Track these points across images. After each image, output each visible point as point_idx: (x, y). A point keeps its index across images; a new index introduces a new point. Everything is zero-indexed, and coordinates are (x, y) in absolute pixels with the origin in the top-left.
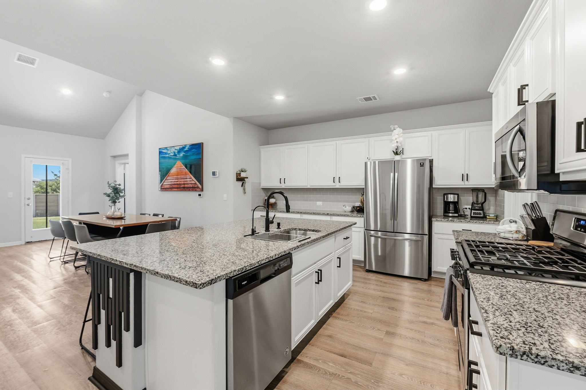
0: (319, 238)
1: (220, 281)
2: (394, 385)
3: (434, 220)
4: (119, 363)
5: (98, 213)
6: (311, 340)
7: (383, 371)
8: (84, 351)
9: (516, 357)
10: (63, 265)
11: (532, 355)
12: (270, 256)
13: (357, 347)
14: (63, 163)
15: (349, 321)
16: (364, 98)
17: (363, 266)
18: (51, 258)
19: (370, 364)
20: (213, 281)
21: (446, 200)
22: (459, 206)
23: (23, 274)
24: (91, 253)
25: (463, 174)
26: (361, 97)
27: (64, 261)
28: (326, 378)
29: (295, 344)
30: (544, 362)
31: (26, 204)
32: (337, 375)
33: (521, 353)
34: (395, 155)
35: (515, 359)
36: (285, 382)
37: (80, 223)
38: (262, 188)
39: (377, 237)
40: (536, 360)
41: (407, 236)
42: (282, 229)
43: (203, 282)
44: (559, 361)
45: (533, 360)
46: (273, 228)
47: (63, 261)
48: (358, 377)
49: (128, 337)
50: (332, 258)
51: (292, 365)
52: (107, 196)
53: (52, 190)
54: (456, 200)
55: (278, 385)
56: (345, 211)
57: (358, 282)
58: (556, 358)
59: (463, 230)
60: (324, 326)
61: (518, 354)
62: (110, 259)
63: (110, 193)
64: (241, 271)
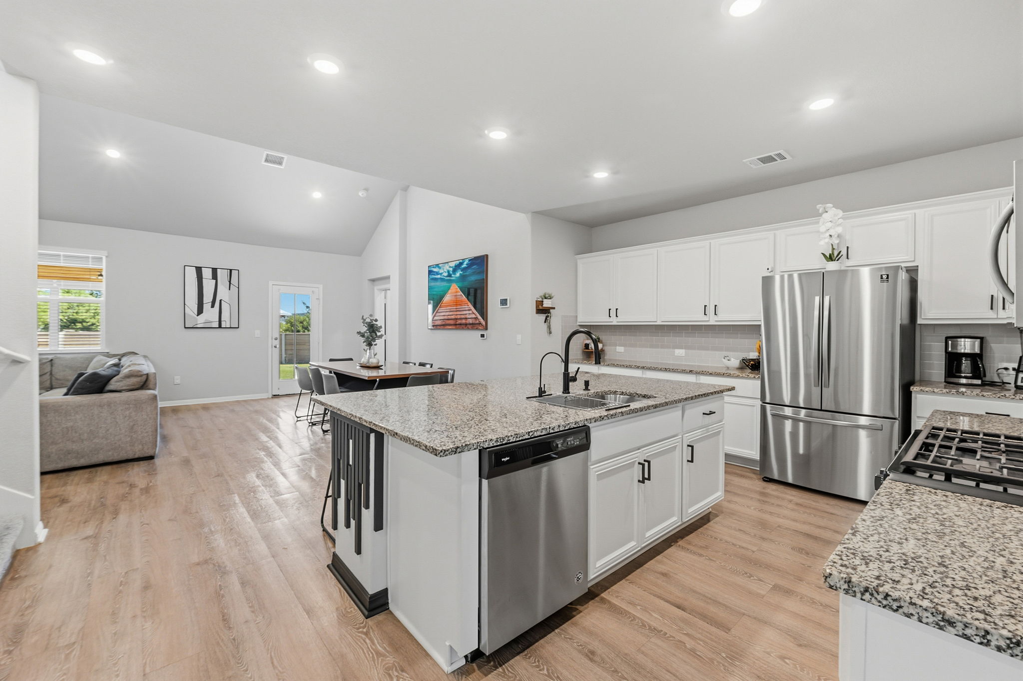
0: (645, 407)
1: (469, 451)
2: (763, 670)
3: (915, 389)
4: (358, 551)
5: (351, 359)
6: (629, 574)
7: (750, 645)
8: (325, 534)
9: (853, 594)
10: (310, 427)
11: (878, 594)
12: (548, 427)
13: (710, 599)
14: (313, 291)
15: (706, 556)
16: (758, 159)
17: (758, 470)
18: (298, 417)
19: (727, 629)
20: (458, 449)
21: (950, 349)
22: (984, 363)
23: (268, 434)
24: (331, 406)
25: (992, 296)
26: (753, 158)
27: (312, 421)
28: (641, 633)
29: (596, 570)
30: (897, 607)
31: (274, 345)
32: (662, 632)
33: (862, 590)
34: (828, 261)
35: (852, 597)
36: (575, 624)
37: (330, 372)
38: (579, 325)
39: (796, 421)
40: (885, 602)
41: (863, 421)
42: (592, 391)
43: (444, 448)
44: (921, 608)
45: (880, 602)
46: (576, 389)
47: (310, 421)
48: (700, 644)
49: (368, 516)
50: (677, 445)
51: (590, 603)
52: (361, 336)
53: (303, 327)
54: (977, 350)
55: (563, 626)
56: (728, 368)
57: (738, 495)
58: (917, 603)
59: (987, 413)
60: (659, 557)
61: (856, 589)
62: (350, 414)
63: (365, 332)
64: (501, 442)
